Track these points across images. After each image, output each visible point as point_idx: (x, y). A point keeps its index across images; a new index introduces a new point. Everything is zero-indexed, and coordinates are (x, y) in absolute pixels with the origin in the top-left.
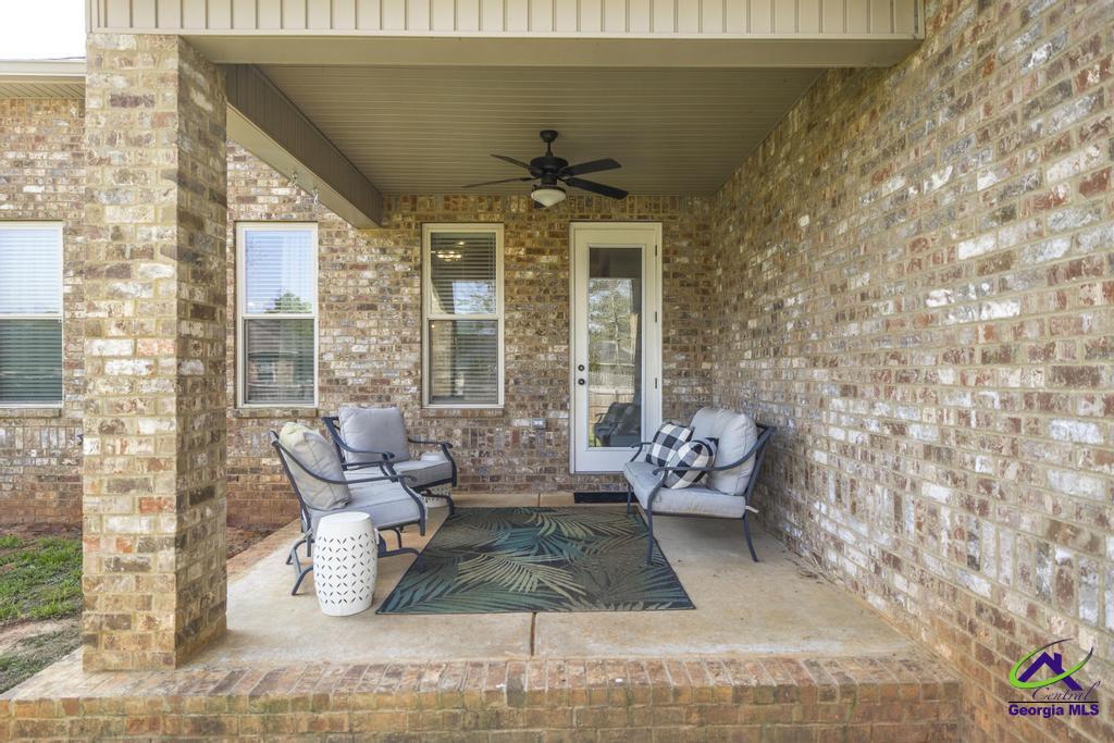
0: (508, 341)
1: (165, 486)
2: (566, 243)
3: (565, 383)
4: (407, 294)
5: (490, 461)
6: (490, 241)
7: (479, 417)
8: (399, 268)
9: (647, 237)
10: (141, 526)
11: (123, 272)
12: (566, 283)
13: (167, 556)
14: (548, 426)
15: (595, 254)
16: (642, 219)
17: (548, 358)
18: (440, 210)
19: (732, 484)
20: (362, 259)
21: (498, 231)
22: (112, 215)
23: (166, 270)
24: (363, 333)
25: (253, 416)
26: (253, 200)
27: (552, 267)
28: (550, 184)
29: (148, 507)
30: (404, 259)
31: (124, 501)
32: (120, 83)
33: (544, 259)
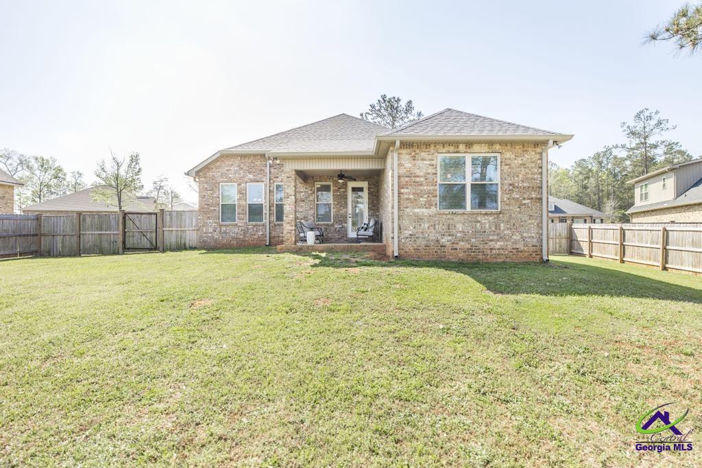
0: (334, 208)
1: (293, 223)
2: (346, 186)
3: (346, 218)
4: (311, 198)
5: (330, 235)
6: (330, 186)
7: (328, 225)
8: (310, 192)
9: (365, 185)
10: (291, 228)
11: (288, 198)
12: (346, 195)
13: (294, 231)
14: (342, 227)
15: (353, 188)
16: (363, 181)
17: (342, 212)
18: (319, 179)
19: (371, 230)
20: (302, 190)
21: (331, 184)
22: (287, 191)
23: (293, 197)
24: (302, 206)
25: (278, 225)
26: (278, 177)
27: (343, 192)
28: (341, 179)
29: (292, 226)
30: (311, 190)
31: (288, 225)
32: (288, 175)
33: (342, 190)
